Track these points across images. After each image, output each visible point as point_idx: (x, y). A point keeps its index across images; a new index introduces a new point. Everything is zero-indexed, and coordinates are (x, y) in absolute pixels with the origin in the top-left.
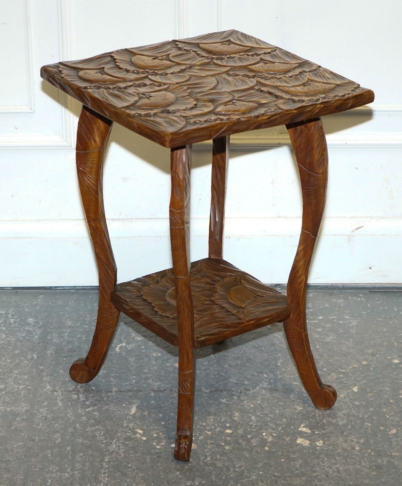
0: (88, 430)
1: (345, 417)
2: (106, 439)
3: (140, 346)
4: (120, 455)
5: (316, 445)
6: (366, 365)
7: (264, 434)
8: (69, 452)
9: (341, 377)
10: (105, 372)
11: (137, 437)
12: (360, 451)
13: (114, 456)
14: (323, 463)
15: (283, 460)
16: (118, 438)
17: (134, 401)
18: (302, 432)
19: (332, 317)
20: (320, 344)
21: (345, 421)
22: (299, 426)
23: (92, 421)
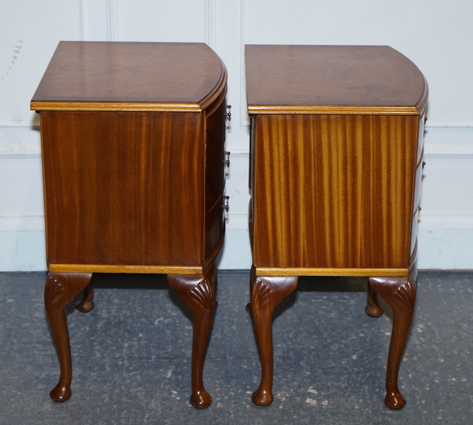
0: (131, 391)
1: (346, 381)
2: (146, 398)
3: (175, 320)
4: (158, 413)
5: (322, 404)
6: (363, 337)
7: (279, 395)
8: (115, 410)
9: (343, 347)
10: (146, 342)
11: (172, 397)
12: (359, 410)
13: (153, 413)
14: (329, 420)
15: (295, 417)
16: (156, 398)
17: (170, 367)
18: (310, 393)
19: (335, 297)
20: (325, 319)
21: (346, 384)
22: (308, 389)
23: (135, 384)
